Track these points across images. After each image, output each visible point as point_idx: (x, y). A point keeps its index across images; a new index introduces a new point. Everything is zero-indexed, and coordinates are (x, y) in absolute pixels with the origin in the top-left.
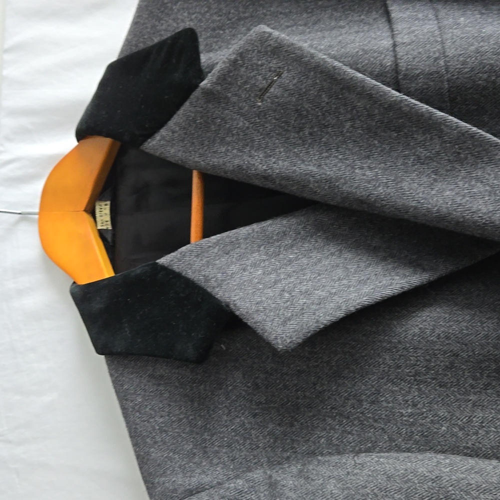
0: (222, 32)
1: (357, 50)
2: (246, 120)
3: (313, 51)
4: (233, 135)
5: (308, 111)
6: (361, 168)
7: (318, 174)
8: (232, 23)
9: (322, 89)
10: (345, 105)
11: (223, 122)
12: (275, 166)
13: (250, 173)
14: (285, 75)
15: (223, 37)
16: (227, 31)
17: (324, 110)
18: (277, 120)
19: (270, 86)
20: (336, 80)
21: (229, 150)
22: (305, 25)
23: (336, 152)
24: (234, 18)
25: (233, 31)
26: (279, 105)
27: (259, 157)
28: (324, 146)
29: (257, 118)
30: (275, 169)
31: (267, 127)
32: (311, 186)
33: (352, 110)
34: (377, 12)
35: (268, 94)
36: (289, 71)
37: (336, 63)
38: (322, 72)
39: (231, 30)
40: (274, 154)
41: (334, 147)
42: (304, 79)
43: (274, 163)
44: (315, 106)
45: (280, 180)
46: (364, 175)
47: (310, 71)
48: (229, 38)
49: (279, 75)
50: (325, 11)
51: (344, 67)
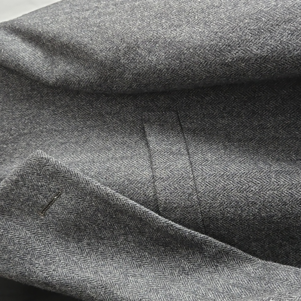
0: (5, 146)
1: (123, 179)
2: (29, 231)
3: (88, 178)
4: (14, 244)
5: (85, 226)
6: (134, 276)
7: (95, 281)
8: (13, 138)
9: (97, 210)
10: (119, 223)
11: (6, 232)
12: (55, 273)
13: (32, 279)
14: (63, 195)
15: (7, 150)
16: (10, 145)
17: (100, 226)
18: (58, 232)
19: (51, 203)
20: (109, 204)
21: (11, 257)
22: (77, 143)
23: (111, 261)
24: (15, 134)
25: (15, 146)
26: (59, 220)
27: (40, 265)
28: (100, 255)
29: (39, 229)
30: (54, 276)
31: (48, 238)
32: (88, 291)
33: (125, 227)
34: (138, 134)
35: (50, 210)
36: (67, 193)
37: (109, 190)
38: (96, 197)
39: (13, 144)
40: (53, 262)
41: (109, 256)
42: (81, 201)
43: (54, 270)
44: (92, 222)
45: (60, 286)
46: (137, 282)
47: (86, 195)
48: (12, 151)
49: (59, 195)
50: (93, 130)
51: (117, 194)
